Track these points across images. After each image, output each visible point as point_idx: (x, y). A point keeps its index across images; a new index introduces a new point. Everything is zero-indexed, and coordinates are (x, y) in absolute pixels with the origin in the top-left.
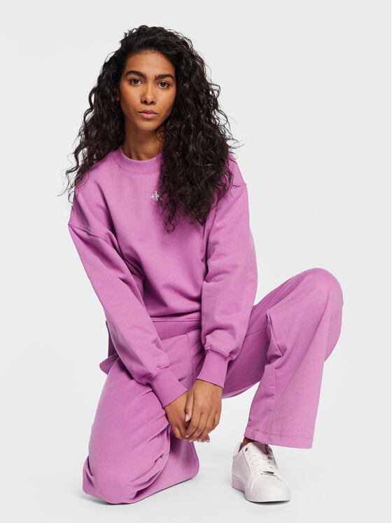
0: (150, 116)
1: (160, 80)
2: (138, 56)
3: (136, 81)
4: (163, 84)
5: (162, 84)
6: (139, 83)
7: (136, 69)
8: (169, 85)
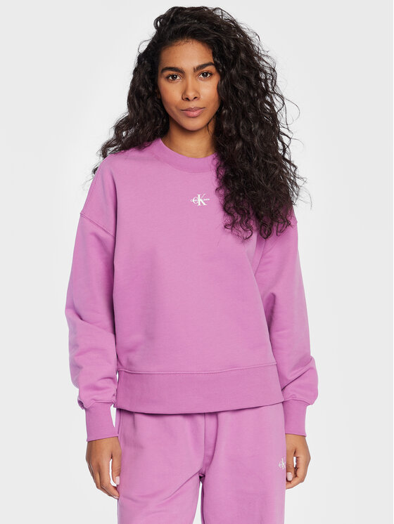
0: (195, 113)
1: (201, 71)
2: (170, 48)
3: (174, 77)
4: (205, 74)
5: (203, 75)
6: (178, 78)
7: (171, 65)
8: (211, 74)
